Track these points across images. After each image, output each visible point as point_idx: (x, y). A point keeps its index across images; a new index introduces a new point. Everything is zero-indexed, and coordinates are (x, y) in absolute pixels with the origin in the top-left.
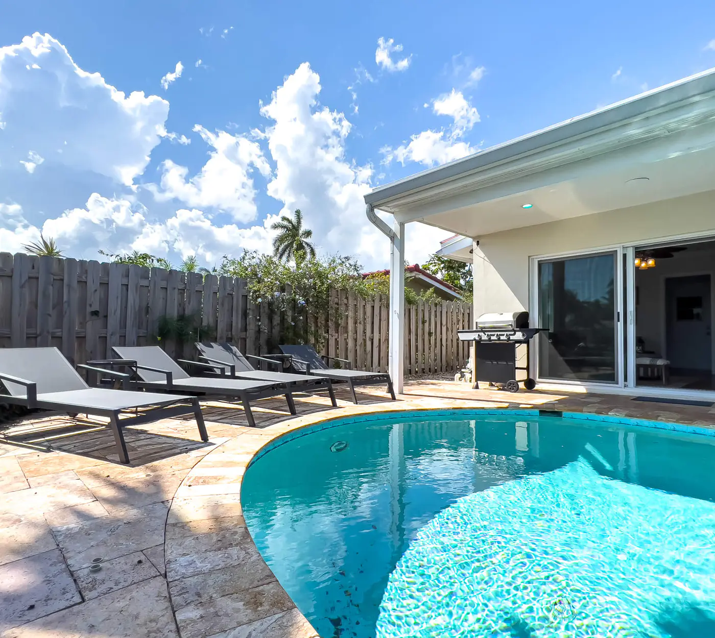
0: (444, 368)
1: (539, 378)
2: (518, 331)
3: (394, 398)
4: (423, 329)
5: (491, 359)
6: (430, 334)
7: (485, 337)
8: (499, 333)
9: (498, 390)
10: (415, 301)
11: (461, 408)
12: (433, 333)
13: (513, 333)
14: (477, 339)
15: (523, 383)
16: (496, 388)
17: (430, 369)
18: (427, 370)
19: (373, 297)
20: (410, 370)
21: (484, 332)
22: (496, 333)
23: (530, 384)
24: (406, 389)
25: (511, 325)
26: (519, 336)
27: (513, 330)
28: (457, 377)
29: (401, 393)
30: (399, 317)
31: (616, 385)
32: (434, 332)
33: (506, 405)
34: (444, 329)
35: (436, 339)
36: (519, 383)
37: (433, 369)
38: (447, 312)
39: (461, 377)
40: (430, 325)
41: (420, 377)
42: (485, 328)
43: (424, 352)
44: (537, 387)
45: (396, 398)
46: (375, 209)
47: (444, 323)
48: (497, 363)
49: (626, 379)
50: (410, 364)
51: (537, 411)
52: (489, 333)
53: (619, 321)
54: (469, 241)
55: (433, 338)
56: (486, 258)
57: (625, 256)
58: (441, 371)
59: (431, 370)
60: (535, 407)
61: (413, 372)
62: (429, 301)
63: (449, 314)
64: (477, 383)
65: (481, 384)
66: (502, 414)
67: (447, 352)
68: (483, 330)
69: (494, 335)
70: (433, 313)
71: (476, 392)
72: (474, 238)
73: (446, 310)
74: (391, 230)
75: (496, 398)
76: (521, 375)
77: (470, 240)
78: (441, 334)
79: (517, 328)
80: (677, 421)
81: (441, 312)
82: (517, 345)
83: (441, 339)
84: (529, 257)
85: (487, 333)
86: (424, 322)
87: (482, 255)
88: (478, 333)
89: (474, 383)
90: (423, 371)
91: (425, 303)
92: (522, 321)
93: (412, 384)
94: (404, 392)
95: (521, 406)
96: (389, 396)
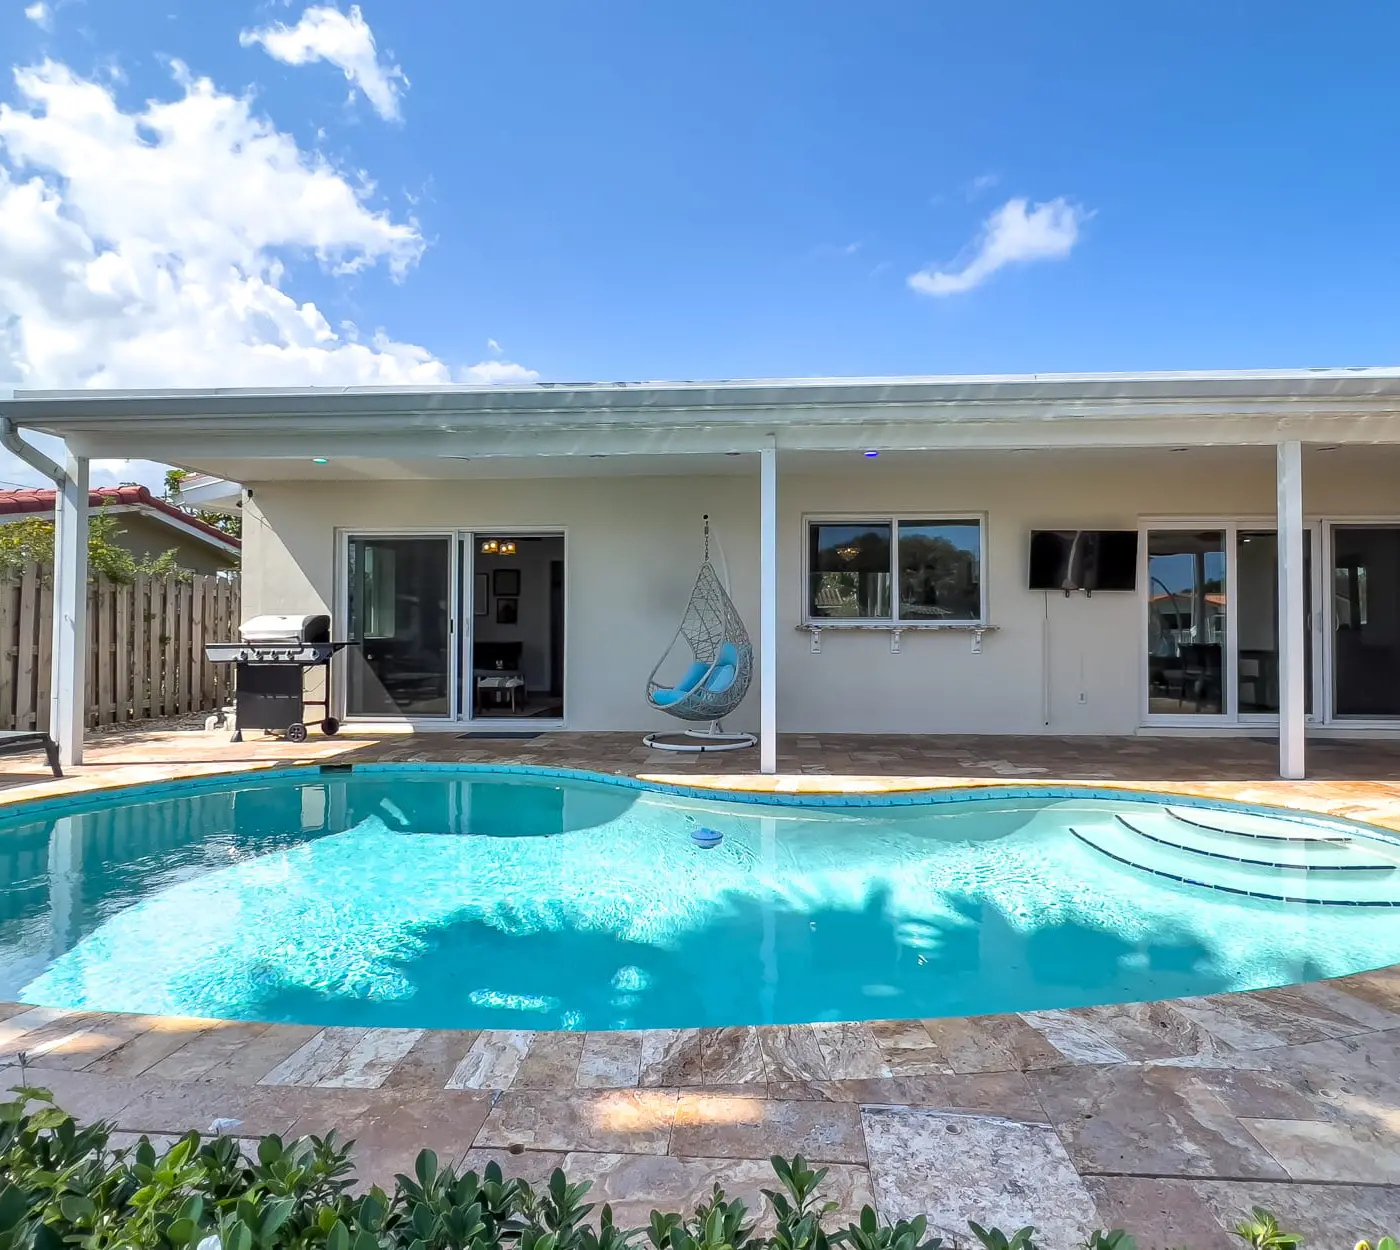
0: (196, 704)
1: (347, 716)
2: (308, 647)
3: (58, 774)
4: (148, 631)
5: (264, 692)
6: (163, 640)
7: (253, 656)
8: (276, 650)
9: (277, 740)
10: (128, 578)
11: (189, 777)
12: (170, 639)
13: (299, 650)
14: (240, 658)
15: (320, 725)
16: (275, 738)
17: (163, 708)
18: (156, 710)
19: (18, 572)
20: (114, 713)
21: (252, 648)
22: (272, 650)
23: (330, 727)
24: (89, 756)
25: (297, 637)
26: (308, 654)
27: (300, 646)
28: (210, 723)
29: (78, 762)
30: (75, 626)
31: (447, 719)
32: (173, 636)
33: (271, 764)
34: (197, 630)
35: (177, 652)
36: (307, 727)
37: (169, 707)
38: (204, 598)
39: (218, 723)
40: (164, 621)
41: (137, 727)
42: (254, 641)
43: (149, 676)
44: (342, 730)
45: (64, 774)
46: (19, 429)
47: (197, 616)
48: (275, 698)
49: (460, 710)
50: (115, 701)
51: (317, 768)
52: (261, 650)
53: (452, 631)
54: (233, 488)
55: (170, 648)
56: (265, 520)
57: (461, 544)
58: (190, 709)
59: (166, 710)
60: (316, 762)
61: (121, 715)
62: (161, 575)
63: (210, 601)
64: (240, 733)
65: (247, 733)
66: (263, 778)
67: (203, 674)
68: (251, 645)
69: (284, 653)
70: (171, 599)
71: (232, 747)
72: (243, 483)
73: (202, 594)
74: (56, 468)
75: (261, 754)
76: (313, 715)
77: (238, 486)
78: (191, 638)
79: (306, 641)
80: (478, 760)
81: (191, 597)
82: (306, 668)
83: (190, 650)
84: (335, 528)
85: (257, 650)
86: (148, 618)
87: (258, 513)
88: (241, 650)
89: (234, 733)
90: (147, 713)
91: (154, 580)
92: (317, 631)
93: (112, 744)
94: (85, 761)
95: (297, 763)
96: (49, 770)
